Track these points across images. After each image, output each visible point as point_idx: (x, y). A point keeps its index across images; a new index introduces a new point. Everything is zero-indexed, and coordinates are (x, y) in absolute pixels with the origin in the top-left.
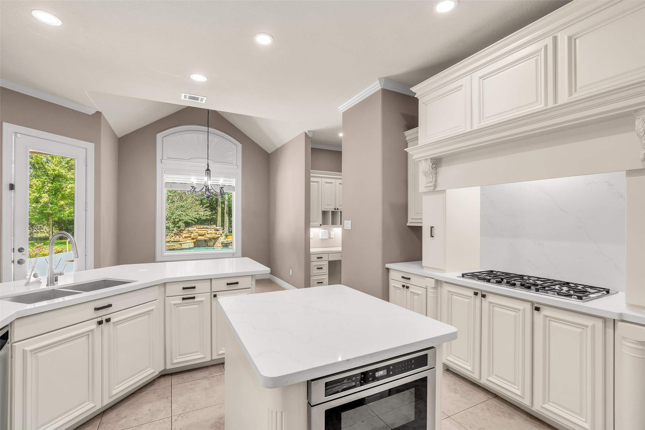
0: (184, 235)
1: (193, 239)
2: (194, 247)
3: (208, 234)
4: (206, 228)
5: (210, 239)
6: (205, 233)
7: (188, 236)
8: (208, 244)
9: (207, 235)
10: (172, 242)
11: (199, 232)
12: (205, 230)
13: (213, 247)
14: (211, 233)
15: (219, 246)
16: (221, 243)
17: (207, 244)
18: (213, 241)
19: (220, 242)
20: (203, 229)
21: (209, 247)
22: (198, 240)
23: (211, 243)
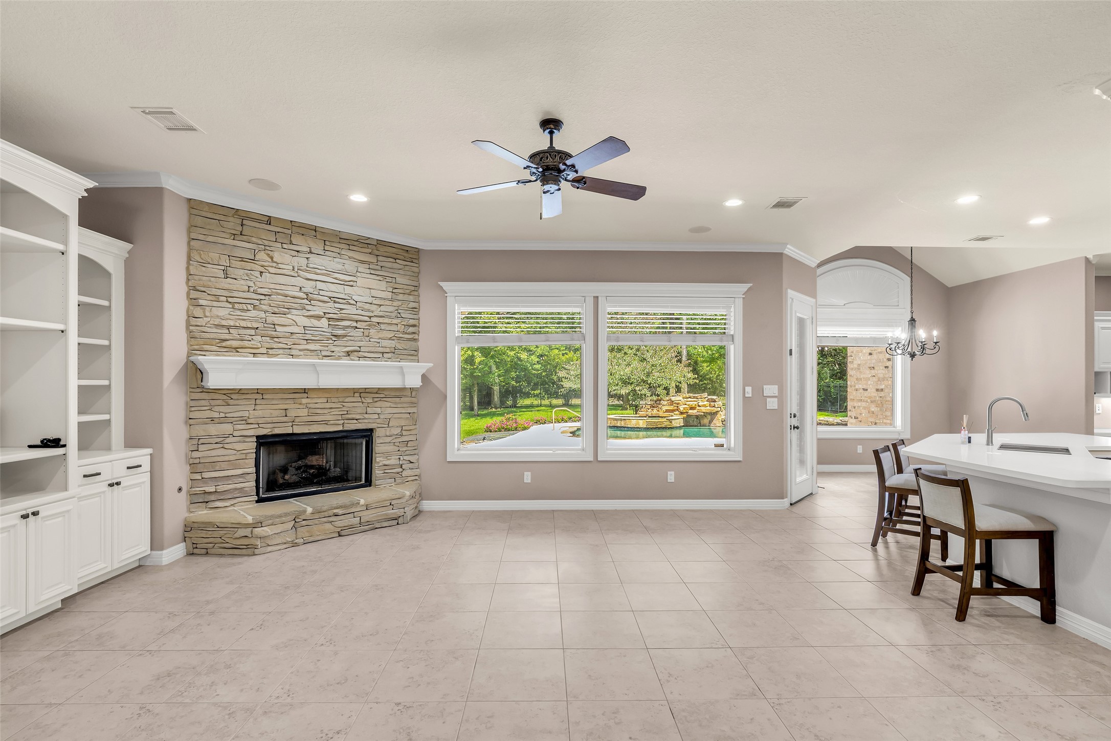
0: (664, 408)
1: (682, 413)
2: (683, 426)
3: (699, 406)
4: (694, 397)
5: (705, 415)
6: (695, 405)
7: (672, 409)
8: (701, 421)
9: (698, 408)
10: (649, 417)
11: (687, 403)
12: (694, 401)
13: (709, 426)
14: (705, 405)
15: (718, 425)
16: (722, 421)
17: (700, 423)
18: (709, 417)
19: (720, 419)
20: (689, 399)
21: (703, 426)
22: (689, 415)
23: (706, 421)
